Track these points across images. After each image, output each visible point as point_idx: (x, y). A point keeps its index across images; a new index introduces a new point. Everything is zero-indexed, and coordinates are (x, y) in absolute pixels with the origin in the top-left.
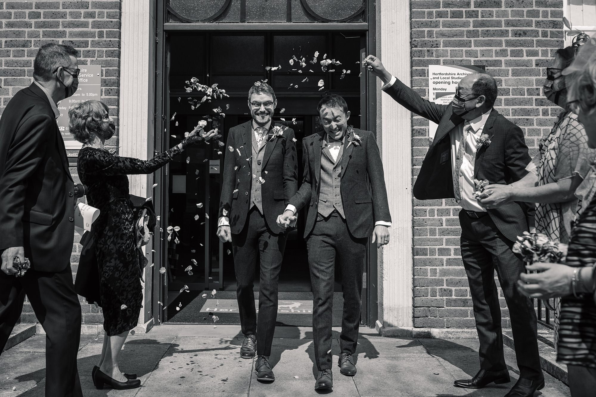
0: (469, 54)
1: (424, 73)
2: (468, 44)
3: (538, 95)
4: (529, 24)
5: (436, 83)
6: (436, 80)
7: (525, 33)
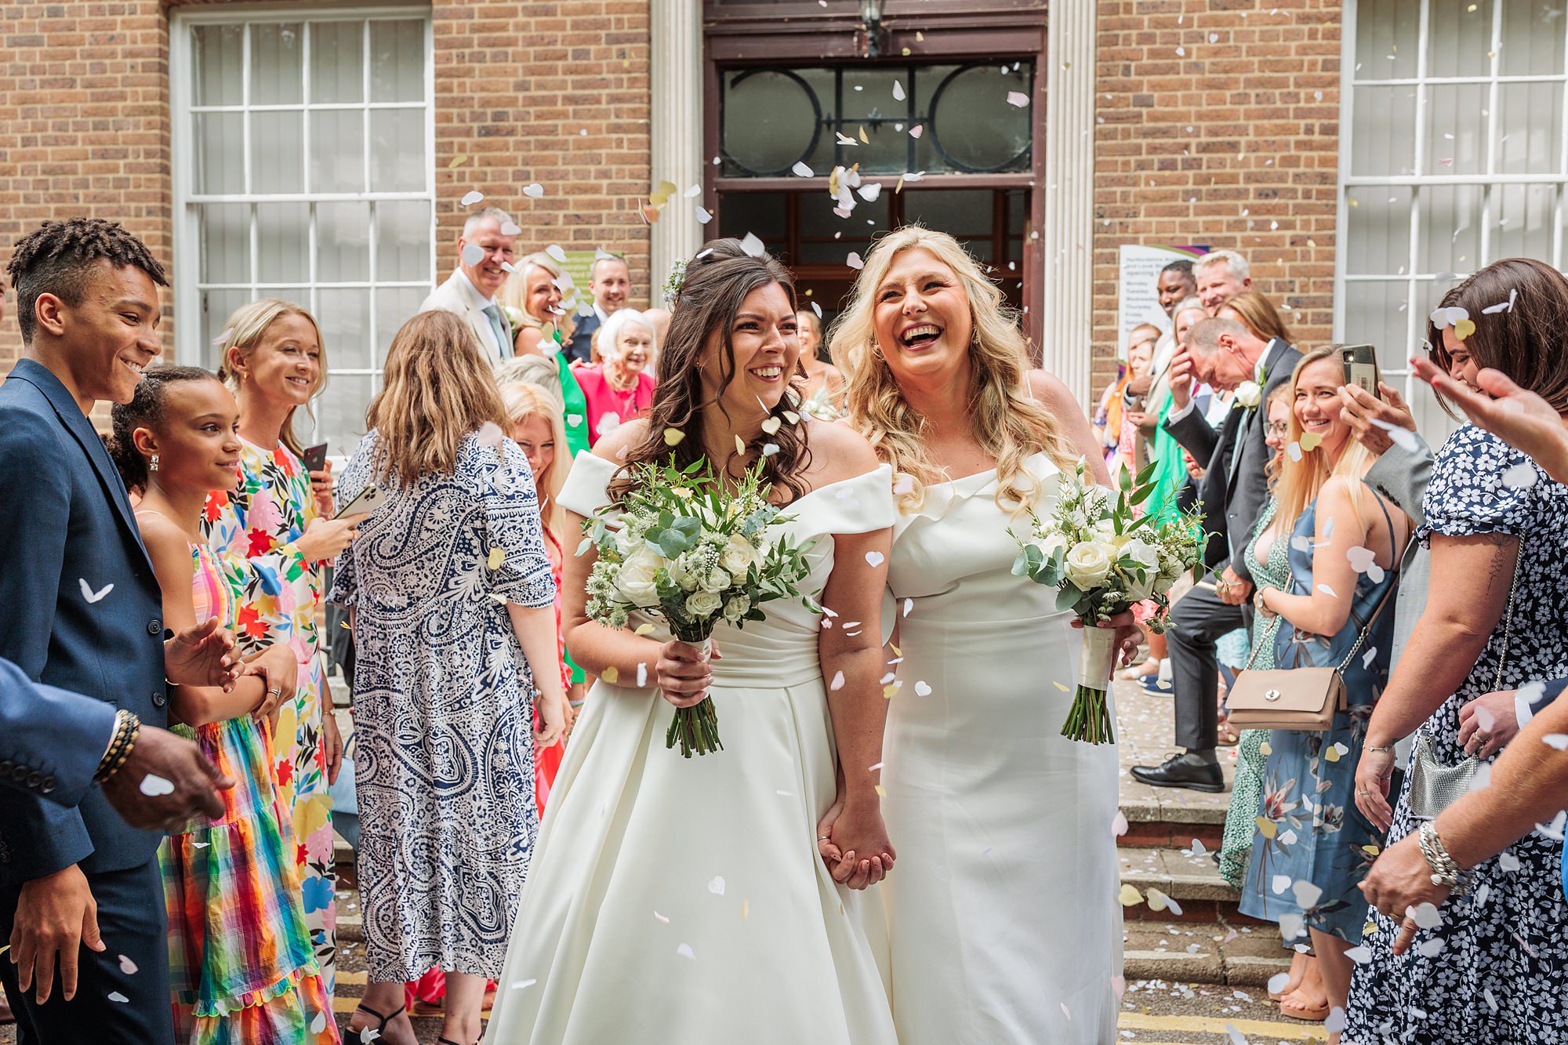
0: (1185, 227)
1: (1113, 259)
2: (1183, 212)
3: (1292, 290)
4: (1282, 179)
5: (1132, 274)
6: (1131, 270)
7: (1275, 193)
